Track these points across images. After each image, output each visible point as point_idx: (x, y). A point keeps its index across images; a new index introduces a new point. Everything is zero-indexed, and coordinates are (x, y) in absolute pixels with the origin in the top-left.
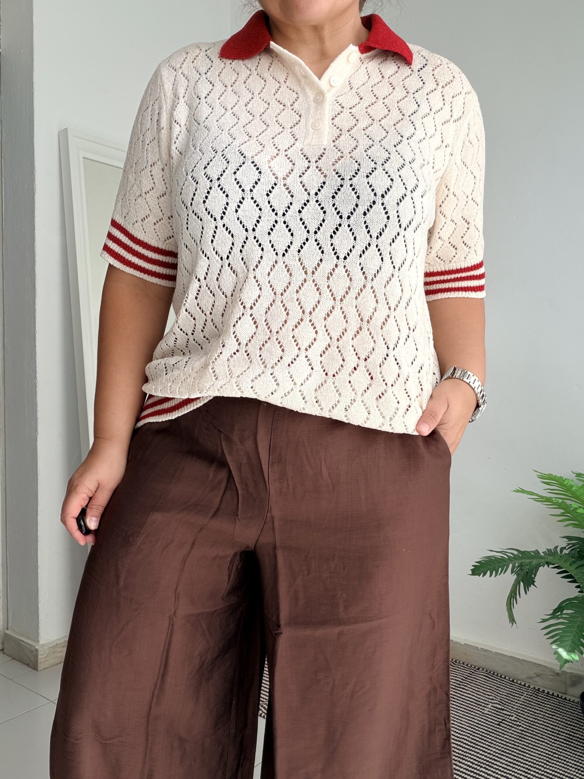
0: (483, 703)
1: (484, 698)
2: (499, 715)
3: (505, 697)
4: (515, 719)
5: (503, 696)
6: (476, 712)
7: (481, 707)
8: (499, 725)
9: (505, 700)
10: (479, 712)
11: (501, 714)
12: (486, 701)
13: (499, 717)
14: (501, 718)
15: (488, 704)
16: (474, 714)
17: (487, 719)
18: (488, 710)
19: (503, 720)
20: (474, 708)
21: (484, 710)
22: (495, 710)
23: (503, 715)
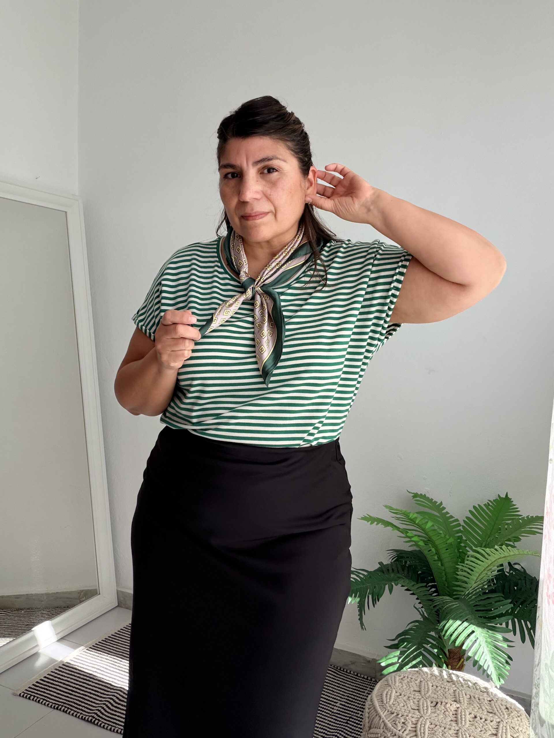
0: (333, 701)
1: (333, 696)
2: (347, 713)
3: (352, 693)
5: (350, 692)
6: (327, 711)
7: (331, 706)
8: (347, 723)
9: (352, 696)
10: (329, 712)
11: (348, 712)
12: (335, 699)
14: (348, 715)
15: (336, 703)
16: (325, 714)
17: (336, 718)
18: (337, 708)
19: (350, 718)
20: (325, 707)
21: (333, 709)
22: (343, 708)
23: (350, 713)
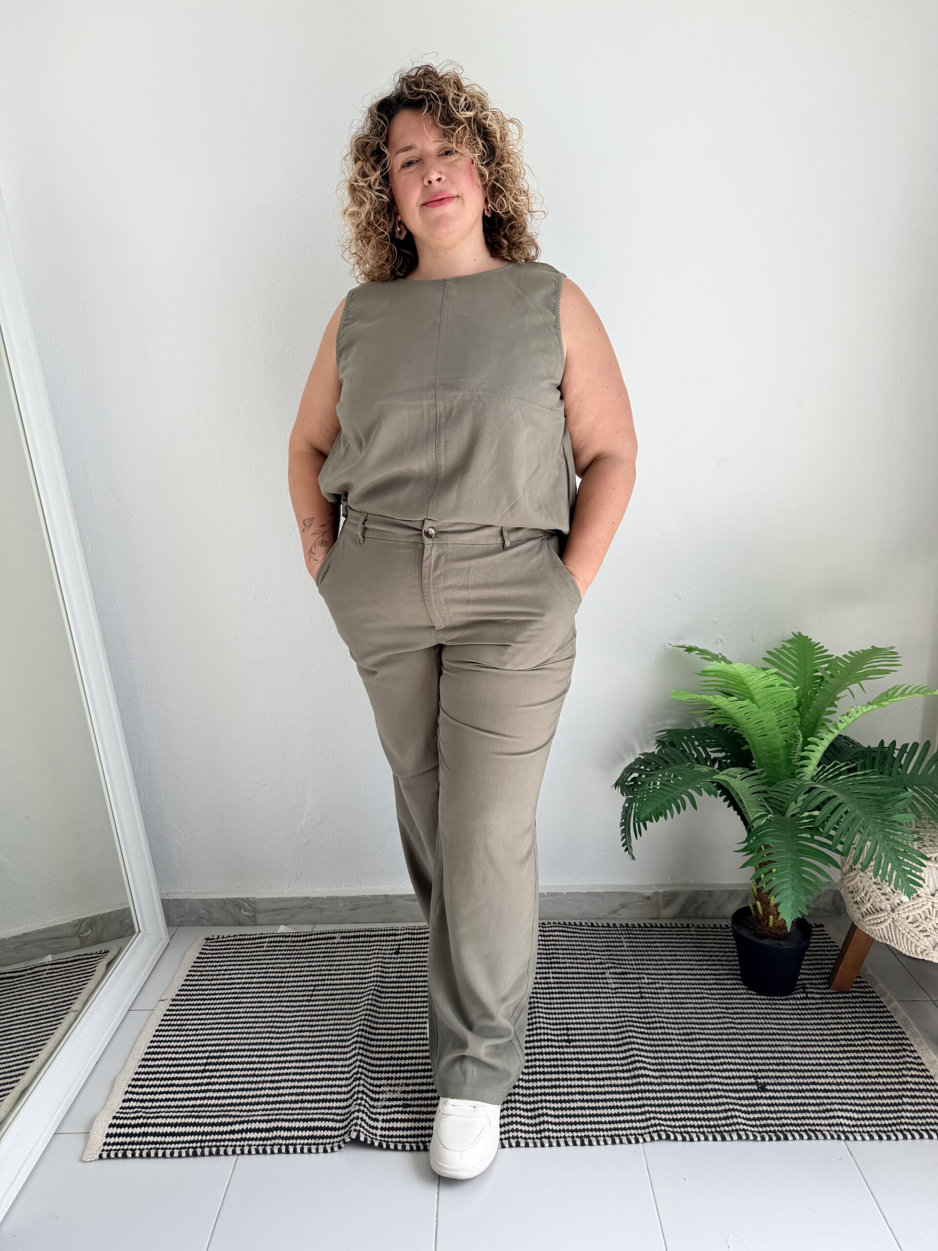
4: (650, 981)
11: (629, 981)
13: (631, 986)
19: (638, 988)
